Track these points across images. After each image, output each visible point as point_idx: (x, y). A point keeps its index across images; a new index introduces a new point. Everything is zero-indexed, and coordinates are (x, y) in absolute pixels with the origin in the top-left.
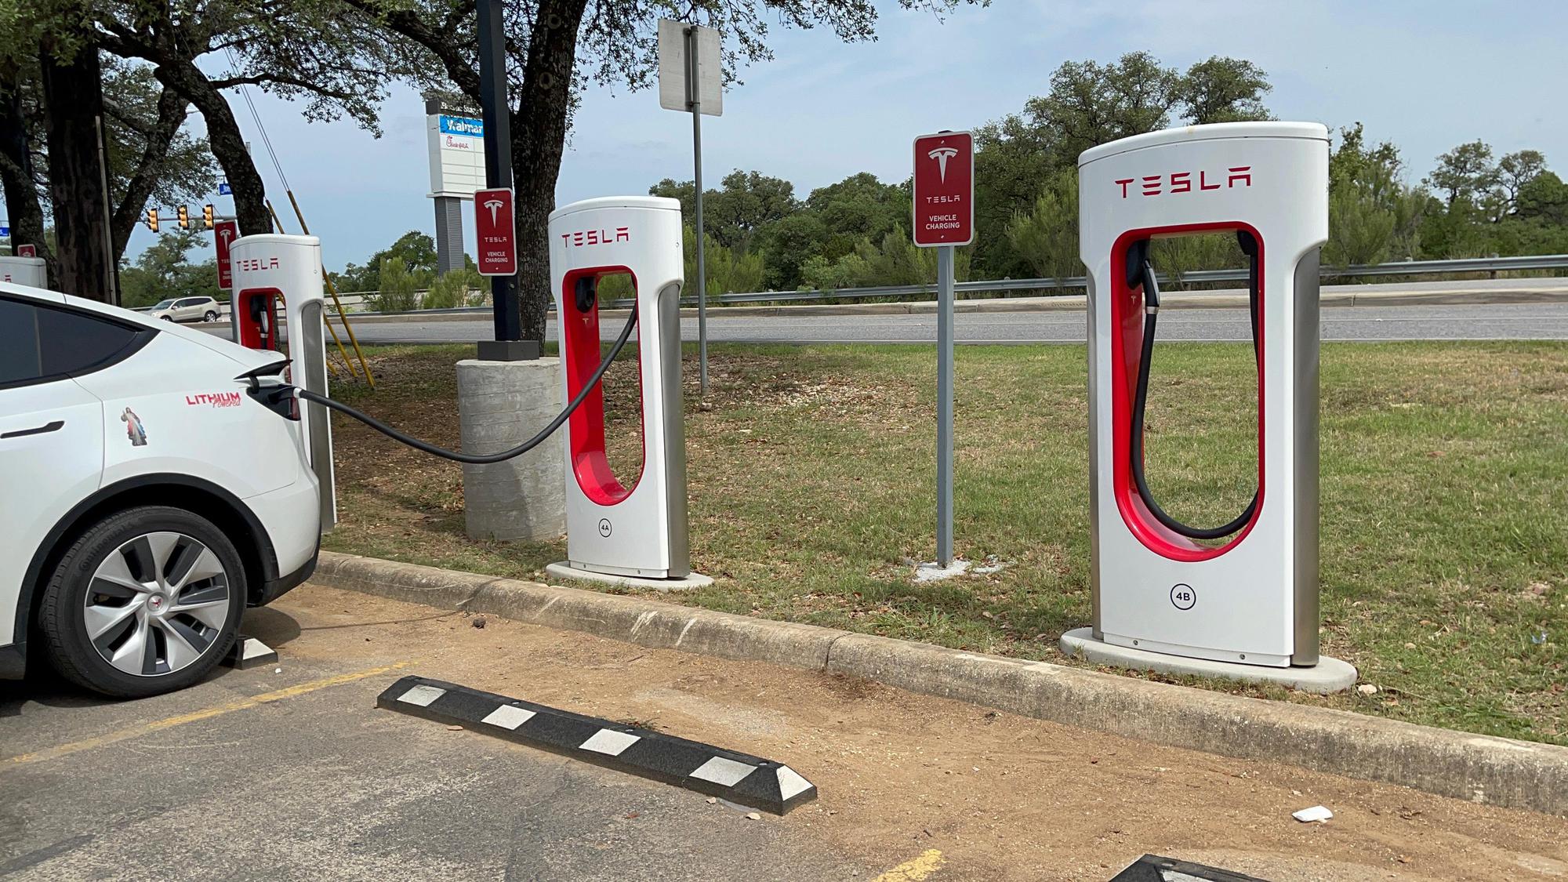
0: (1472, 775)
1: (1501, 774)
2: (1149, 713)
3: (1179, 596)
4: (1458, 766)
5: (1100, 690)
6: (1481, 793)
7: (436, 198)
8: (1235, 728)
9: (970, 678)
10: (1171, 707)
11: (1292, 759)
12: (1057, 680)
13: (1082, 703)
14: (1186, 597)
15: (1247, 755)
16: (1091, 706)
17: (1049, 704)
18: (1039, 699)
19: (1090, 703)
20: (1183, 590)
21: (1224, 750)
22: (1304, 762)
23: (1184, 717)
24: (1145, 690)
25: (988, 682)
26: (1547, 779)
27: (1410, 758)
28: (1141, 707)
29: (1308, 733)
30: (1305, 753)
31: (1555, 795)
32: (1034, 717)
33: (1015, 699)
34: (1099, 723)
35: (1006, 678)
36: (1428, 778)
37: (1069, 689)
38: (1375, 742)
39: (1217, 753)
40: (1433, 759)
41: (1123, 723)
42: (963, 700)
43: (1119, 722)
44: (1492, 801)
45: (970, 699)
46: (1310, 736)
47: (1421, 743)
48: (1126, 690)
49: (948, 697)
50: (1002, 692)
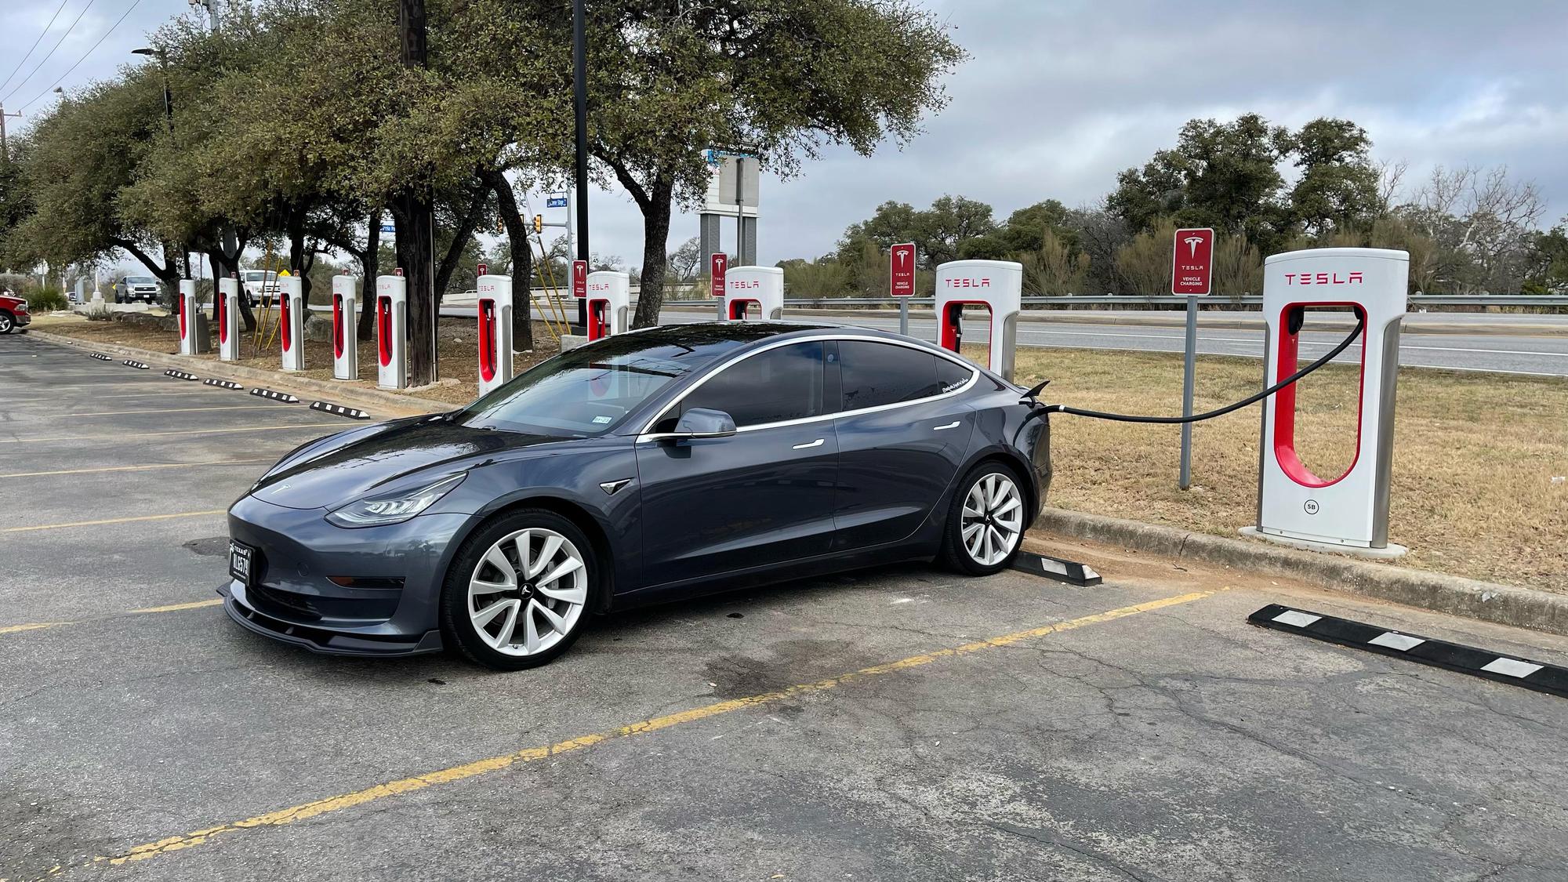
7: (702, 215)
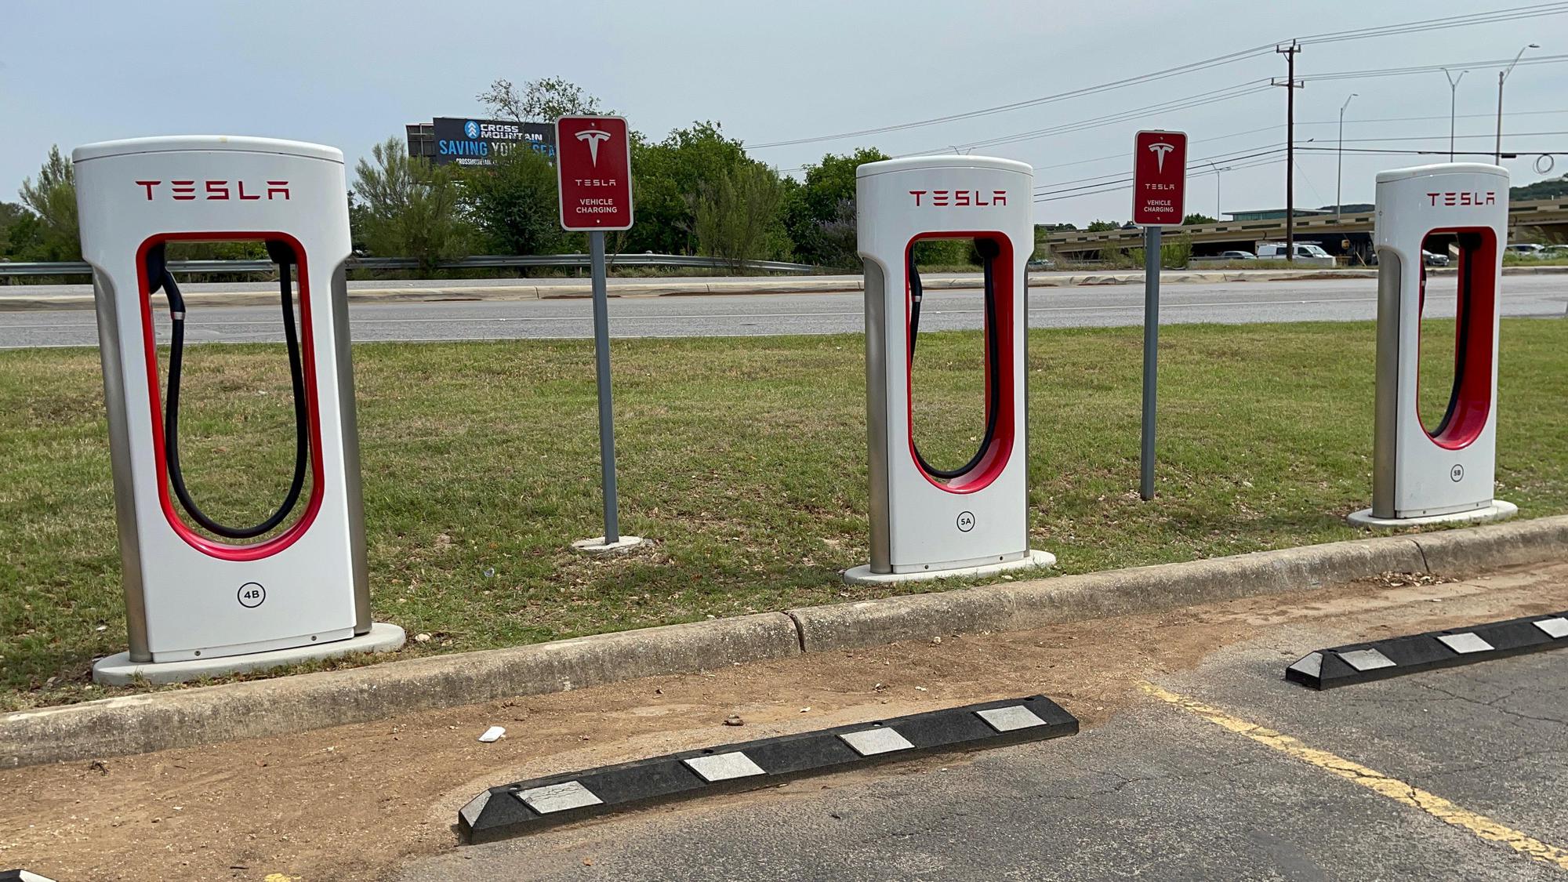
0: (559, 672)
1: (577, 664)
2: (277, 708)
3: (248, 595)
4: (549, 669)
5: (215, 701)
6: (568, 683)
8: (366, 695)
9: (44, 736)
10: (298, 695)
11: (423, 705)
12: (160, 707)
13: (200, 721)
14: (256, 594)
15: (384, 714)
16: (211, 721)
17: (160, 733)
18: (145, 732)
19: (209, 717)
20: (251, 588)
21: (362, 718)
22: (434, 704)
23: (314, 700)
24: (261, 689)
25: (73, 734)
26: (607, 658)
27: (513, 673)
28: (267, 704)
29: (430, 680)
30: (433, 696)
31: (614, 668)
32: (145, 752)
33: (115, 741)
34: (224, 734)
35: (95, 723)
36: (530, 684)
37: (179, 712)
38: (484, 670)
39: (355, 722)
40: (530, 669)
41: (252, 726)
42: (43, 763)
43: (247, 726)
44: (577, 686)
45: (53, 759)
46: (432, 681)
47: (517, 660)
48: (244, 695)
49: (19, 766)
50: (94, 739)
